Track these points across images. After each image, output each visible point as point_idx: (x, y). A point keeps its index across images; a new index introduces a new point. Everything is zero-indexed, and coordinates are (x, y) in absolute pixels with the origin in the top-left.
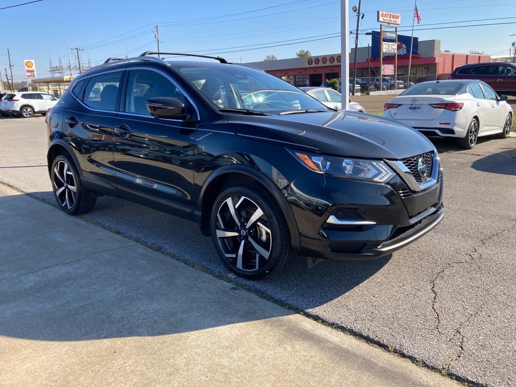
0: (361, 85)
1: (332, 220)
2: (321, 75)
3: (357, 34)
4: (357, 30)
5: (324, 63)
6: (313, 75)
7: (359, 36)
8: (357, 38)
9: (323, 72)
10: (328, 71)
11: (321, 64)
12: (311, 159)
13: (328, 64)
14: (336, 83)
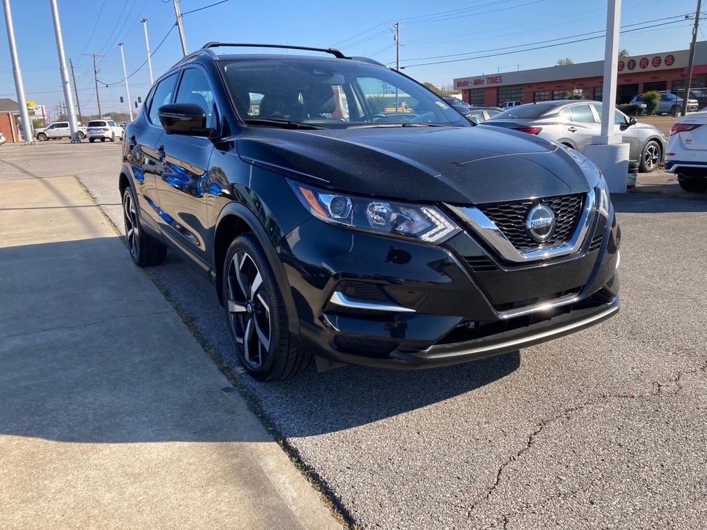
0: (699, 99)
1: (337, 299)
2: (636, 86)
3: (697, 19)
4: (698, 14)
5: (644, 67)
6: (624, 85)
7: (699, 23)
8: (696, 25)
9: (641, 81)
10: (649, 80)
11: (638, 69)
12: (317, 198)
13: (650, 68)
14: (654, 97)
